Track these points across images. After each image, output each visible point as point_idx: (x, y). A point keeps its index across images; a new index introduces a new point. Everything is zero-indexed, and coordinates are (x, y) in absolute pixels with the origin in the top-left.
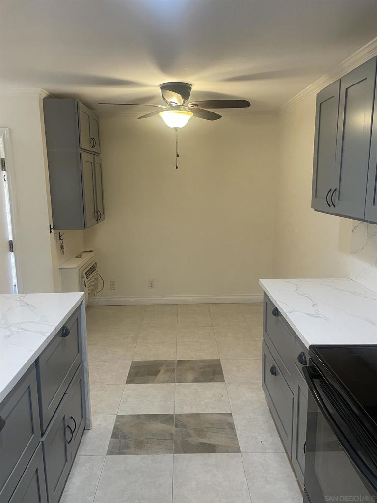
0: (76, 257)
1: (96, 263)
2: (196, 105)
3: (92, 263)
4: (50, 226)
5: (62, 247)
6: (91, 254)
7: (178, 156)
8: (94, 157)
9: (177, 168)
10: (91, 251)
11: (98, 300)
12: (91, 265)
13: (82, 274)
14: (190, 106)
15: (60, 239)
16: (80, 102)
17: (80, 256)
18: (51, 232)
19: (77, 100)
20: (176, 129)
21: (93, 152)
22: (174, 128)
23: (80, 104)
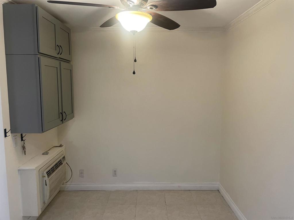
0: (43, 154)
1: (64, 157)
2: (156, 6)
3: (59, 157)
4: (5, 130)
5: (24, 148)
6: (60, 148)
7: (135, 61)
8: (60, 62)
9: (134, 73)
10: (61, 146)
11: (69, 186)
12: (59, 160)
13: (43, 174)
14: (149, 8)
15: (22, 140)
16: (39, 7)
17: (46, 153)
18: (6, 136)
19: (36, 5)
20: (134, 32)
21: (60, 58)
22: (132, 31)
23: (39, 9)
